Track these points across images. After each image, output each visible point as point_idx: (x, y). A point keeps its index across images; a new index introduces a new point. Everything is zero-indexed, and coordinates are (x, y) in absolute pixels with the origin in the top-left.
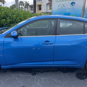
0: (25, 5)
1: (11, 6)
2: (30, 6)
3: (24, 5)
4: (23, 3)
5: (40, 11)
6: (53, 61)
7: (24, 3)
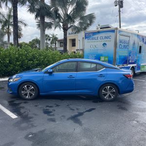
0: (51, 39)
1: (31, 41)
2: (59, 41)
3: (49, 40)
4: (49, 36)
5: (74, 47)
6: (76, 90)
7: (51, 36)
